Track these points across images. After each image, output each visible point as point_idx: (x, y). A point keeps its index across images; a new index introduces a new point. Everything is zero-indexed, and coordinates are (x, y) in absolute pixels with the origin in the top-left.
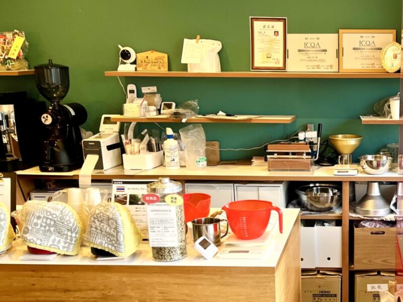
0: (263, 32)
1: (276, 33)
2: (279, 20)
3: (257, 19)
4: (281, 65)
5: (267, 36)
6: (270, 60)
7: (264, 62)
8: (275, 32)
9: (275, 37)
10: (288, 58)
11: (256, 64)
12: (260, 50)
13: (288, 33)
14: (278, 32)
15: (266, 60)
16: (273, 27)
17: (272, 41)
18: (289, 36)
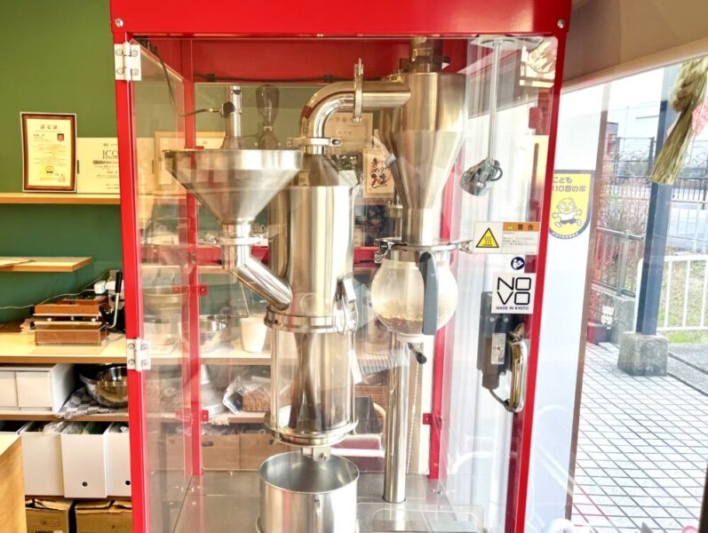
0: (40, 135)
1: (61, 136)
2: (64, 117)
3: (32, 116)
4: (67, 183)
5: (46, 140)
6: (52, 176)
7: (42, 179)
8: (59, 135)
9: (58, 142)
10: (78, 172)
11: (32, 182)
12: (37, 161)
13: (78, 136)
14: (63, 135)
15: (46, 175)
16: (55, 128)
17: (54, 148)
18: (79, 141)
